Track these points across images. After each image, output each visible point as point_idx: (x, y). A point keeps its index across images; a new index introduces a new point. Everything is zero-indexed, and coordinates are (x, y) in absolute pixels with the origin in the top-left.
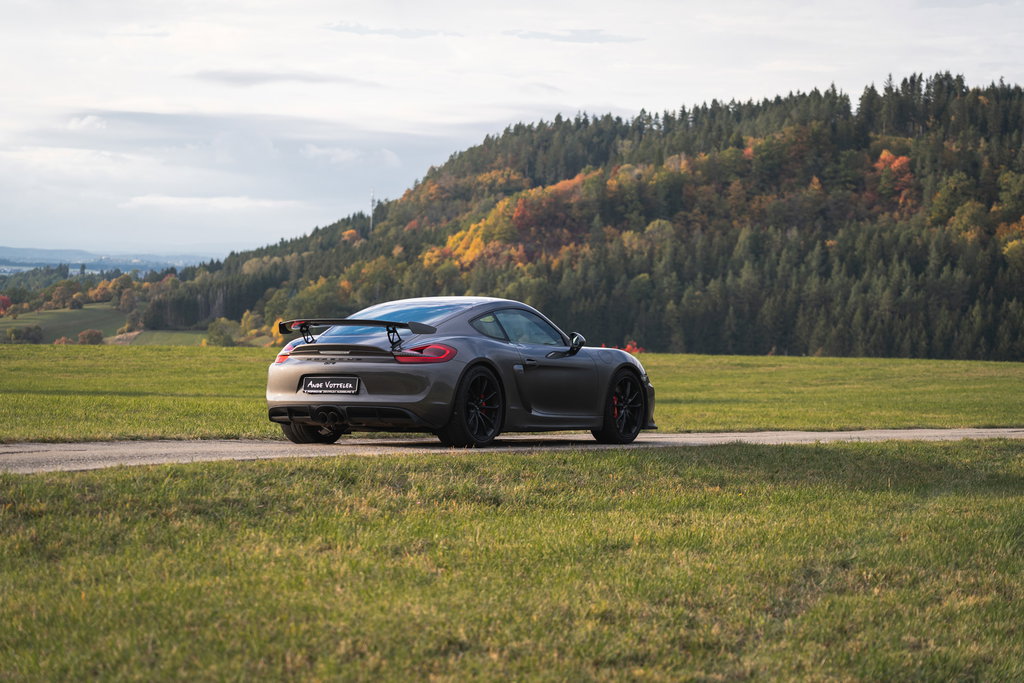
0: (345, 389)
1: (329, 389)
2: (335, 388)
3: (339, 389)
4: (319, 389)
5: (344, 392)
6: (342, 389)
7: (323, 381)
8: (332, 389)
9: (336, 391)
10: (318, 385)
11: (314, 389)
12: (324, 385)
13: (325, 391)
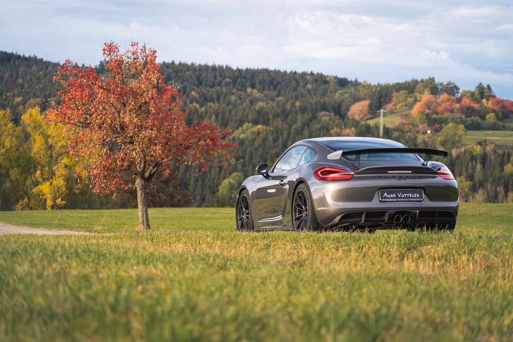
0: (414, 198)
1: (401, 198)
2: (406, 197)
3: (409, 197)
4: (393, 198)
5: (415, 200)
6: (412, 198)
7: (396, 193)
8: (404, 198)
9: (408, 199)
10: (392, 196)
11: (388, 198)
12: (397, 195)
13: (399, 200)
